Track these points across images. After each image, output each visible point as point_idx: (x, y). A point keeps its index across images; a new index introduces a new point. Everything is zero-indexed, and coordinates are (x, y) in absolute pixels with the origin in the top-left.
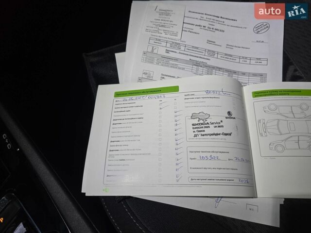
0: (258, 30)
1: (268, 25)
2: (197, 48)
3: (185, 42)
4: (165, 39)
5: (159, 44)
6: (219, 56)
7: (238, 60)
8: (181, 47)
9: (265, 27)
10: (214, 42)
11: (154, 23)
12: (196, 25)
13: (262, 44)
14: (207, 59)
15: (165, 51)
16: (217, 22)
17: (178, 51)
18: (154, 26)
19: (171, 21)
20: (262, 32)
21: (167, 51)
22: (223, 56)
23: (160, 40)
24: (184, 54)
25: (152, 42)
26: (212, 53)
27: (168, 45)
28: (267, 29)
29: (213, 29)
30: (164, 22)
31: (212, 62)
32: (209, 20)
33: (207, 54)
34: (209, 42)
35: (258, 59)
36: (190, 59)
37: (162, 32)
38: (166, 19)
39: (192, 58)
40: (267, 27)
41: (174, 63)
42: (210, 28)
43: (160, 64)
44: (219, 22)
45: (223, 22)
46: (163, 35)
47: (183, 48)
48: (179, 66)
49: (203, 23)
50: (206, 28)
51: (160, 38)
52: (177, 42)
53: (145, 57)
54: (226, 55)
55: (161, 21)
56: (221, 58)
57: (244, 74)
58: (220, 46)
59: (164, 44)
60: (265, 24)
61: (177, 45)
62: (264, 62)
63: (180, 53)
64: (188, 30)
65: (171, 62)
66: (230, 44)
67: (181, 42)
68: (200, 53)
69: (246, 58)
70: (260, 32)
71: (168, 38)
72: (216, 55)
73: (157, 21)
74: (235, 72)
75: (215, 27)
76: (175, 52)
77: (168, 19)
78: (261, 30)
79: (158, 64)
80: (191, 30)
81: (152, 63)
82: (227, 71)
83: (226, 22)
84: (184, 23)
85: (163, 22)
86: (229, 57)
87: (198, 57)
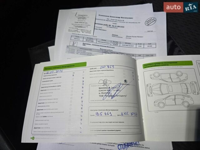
0: (148, 23)
1: (155, 19)
2: (105, 40)
3: (96, 37)
4: (82, 36)
5: (79, 40)
6: (121, 45)
7: (135, 46)
8: (94, 40)
9: (153, 20)
10: (117, 35)
11: (75, 25)
12: (104, 25)
13: (152, 32)
14: (113, 48)
15: (82, 44)
16: (119, 21)
17: (91, 44)
18: (74, 27)
19: (86, 23)
20: (151, 24)
21: (84, 44)
22: (124, 44)
23: (78, 37)
24: (96, 45)
25: (73, 38)
26: (116, 43)
27: (85, 40)
28: (154, 22)
29: (116, 26)
30: (82, 24)
31: (116, 49)
32: (113, 21)
33: (112, 44)
34: (113, 35)
35: (149, 44)
36: (100, 49)
37: (80, 31)
38: (83, 22)
39: (102, 48)
40: (155, 20)
41: (89, 52)
42: (114, 26)
43: (79, 53)
44: (120, 21)
45: (123, 21)
46: (81, 33)
47: (95, 41)
48: (93, 54)
49: (109, 23)
50: (111, 26)
51: (79, 35)
52: (91, 37)
53: (68, 49)
54: (126, 43)
55: (79, 23)
56: (123, 46)
57: (140, 55)
58: (122, 37)
59: (81, 39)
60: (153, 18)
61: (91, 39)
62: (154, 46)
63: (93, 45)
64: (98, 28)
65: (86, 51)
66: (128, 36)
67: (94, 37)
68: (107, 44)
69: (141, 44)
70: (150, 25)
71: (84, 35)
72: (119, 44)
73: (76, 23)
74: (133, 55)
75: (117, 25)
76: (90, 44)
77: (84, 22)
78: (150, 23)
79: (77, 53)
80: (100, 29)
81: (73, 53)
82: (127, 54)
83: (125, 20)
84: (95, 23)
85: (80, 24)
86: (129, 45)
87: (106, 47)
